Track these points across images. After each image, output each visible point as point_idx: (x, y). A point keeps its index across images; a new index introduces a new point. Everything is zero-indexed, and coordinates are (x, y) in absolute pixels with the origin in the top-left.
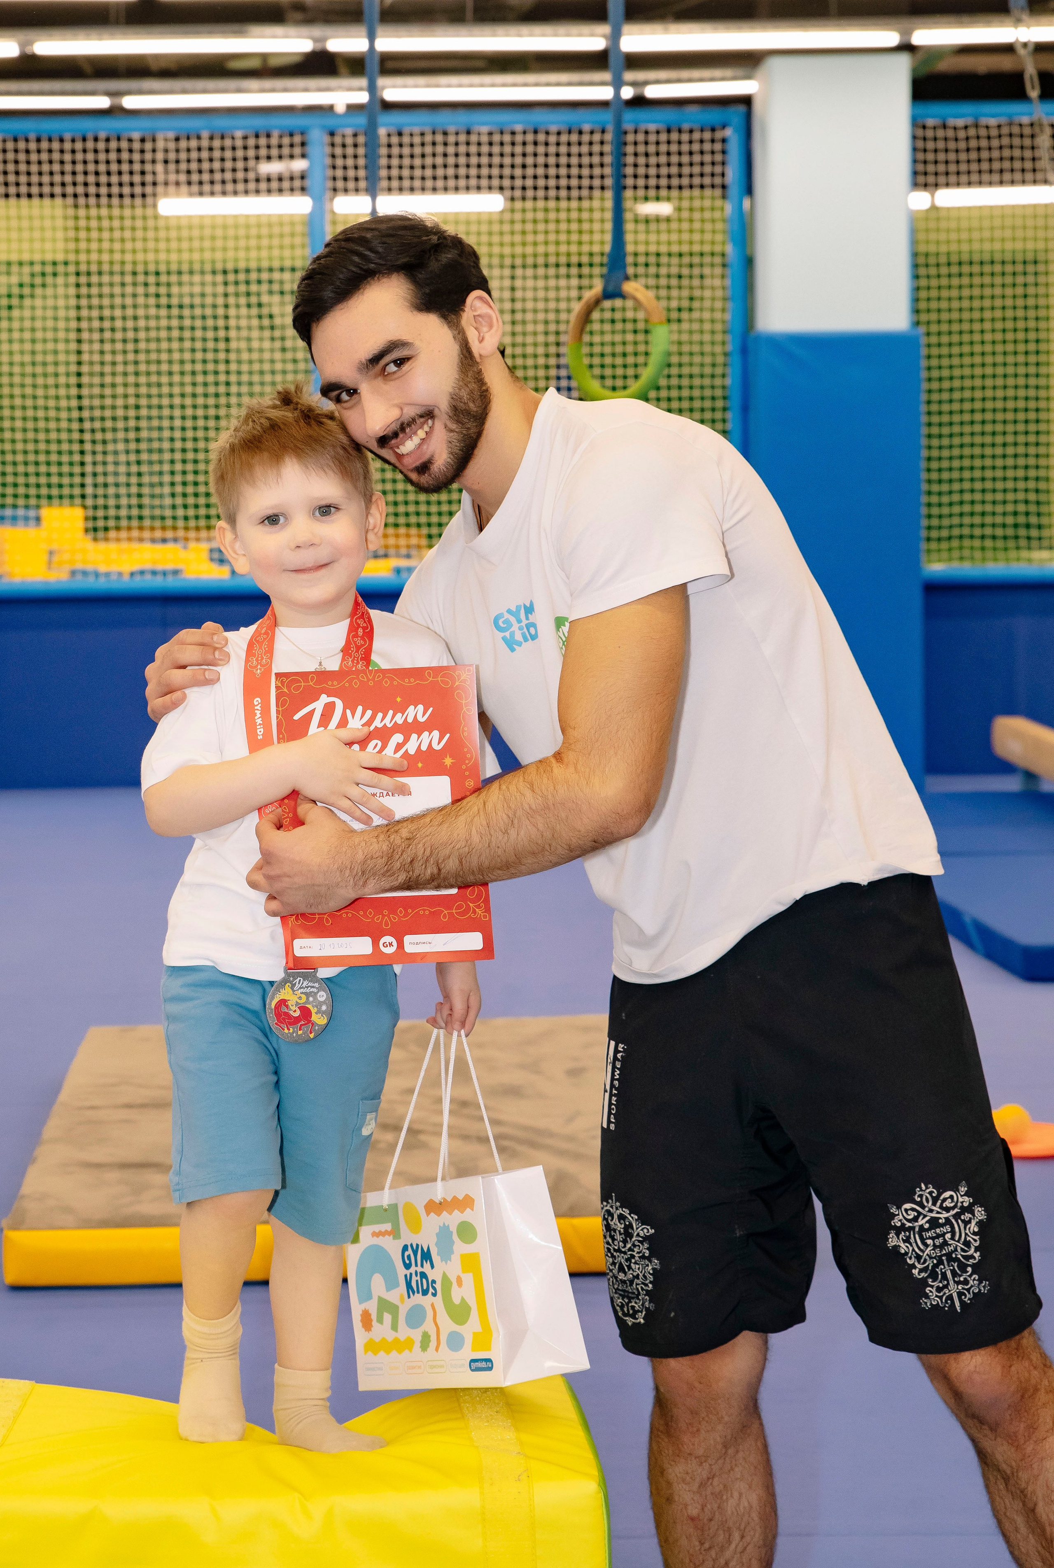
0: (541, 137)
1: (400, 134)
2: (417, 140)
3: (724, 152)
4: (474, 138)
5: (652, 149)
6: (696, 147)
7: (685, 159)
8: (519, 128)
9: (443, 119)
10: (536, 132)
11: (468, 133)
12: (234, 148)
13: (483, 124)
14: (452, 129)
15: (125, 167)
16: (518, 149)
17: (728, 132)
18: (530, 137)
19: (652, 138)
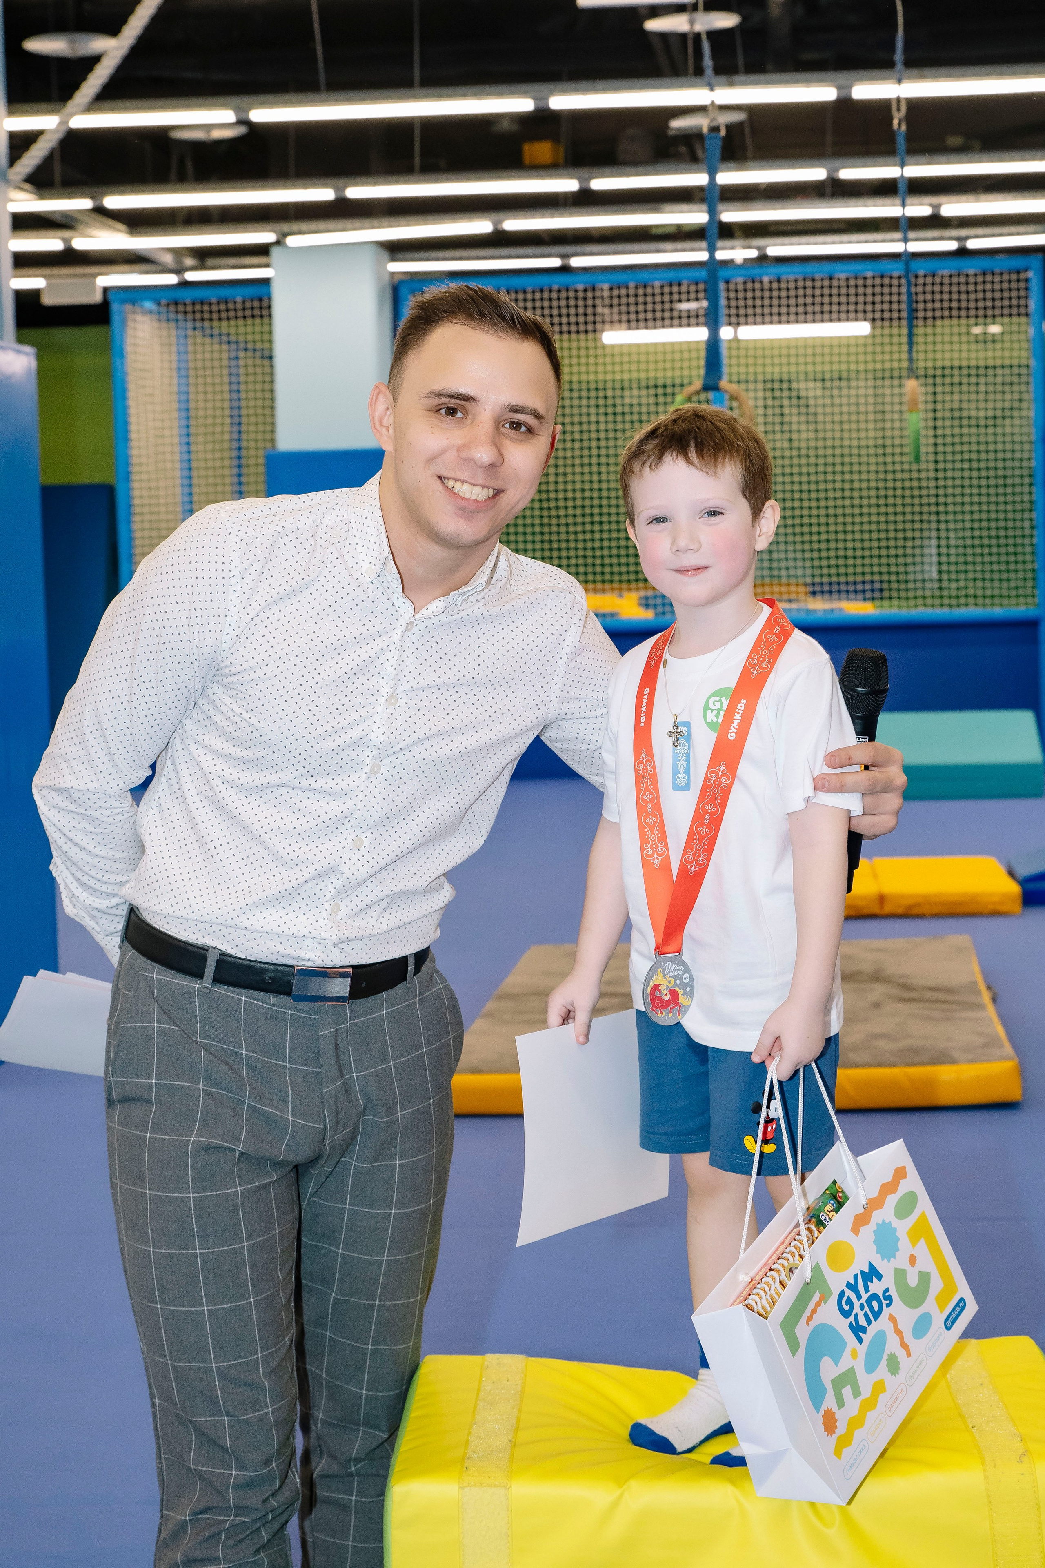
0: (886, 281)
1: (779, 281)
2: (792, 285)
3: (1027, 289)
4: (835, 283)
5: (971, 288)
6: (1005, 286)
7: (997, 295)
8: (869, 274)
9: (811, 269)
10: (882, 277)
11: (831, 279)
12: (654, 295)
13: (842, 272)
14: (818, 276)
15: (572, 311)
16: (869, 290)
17: (1030, 274)
18: (878, 281)
19: (972, 280)
